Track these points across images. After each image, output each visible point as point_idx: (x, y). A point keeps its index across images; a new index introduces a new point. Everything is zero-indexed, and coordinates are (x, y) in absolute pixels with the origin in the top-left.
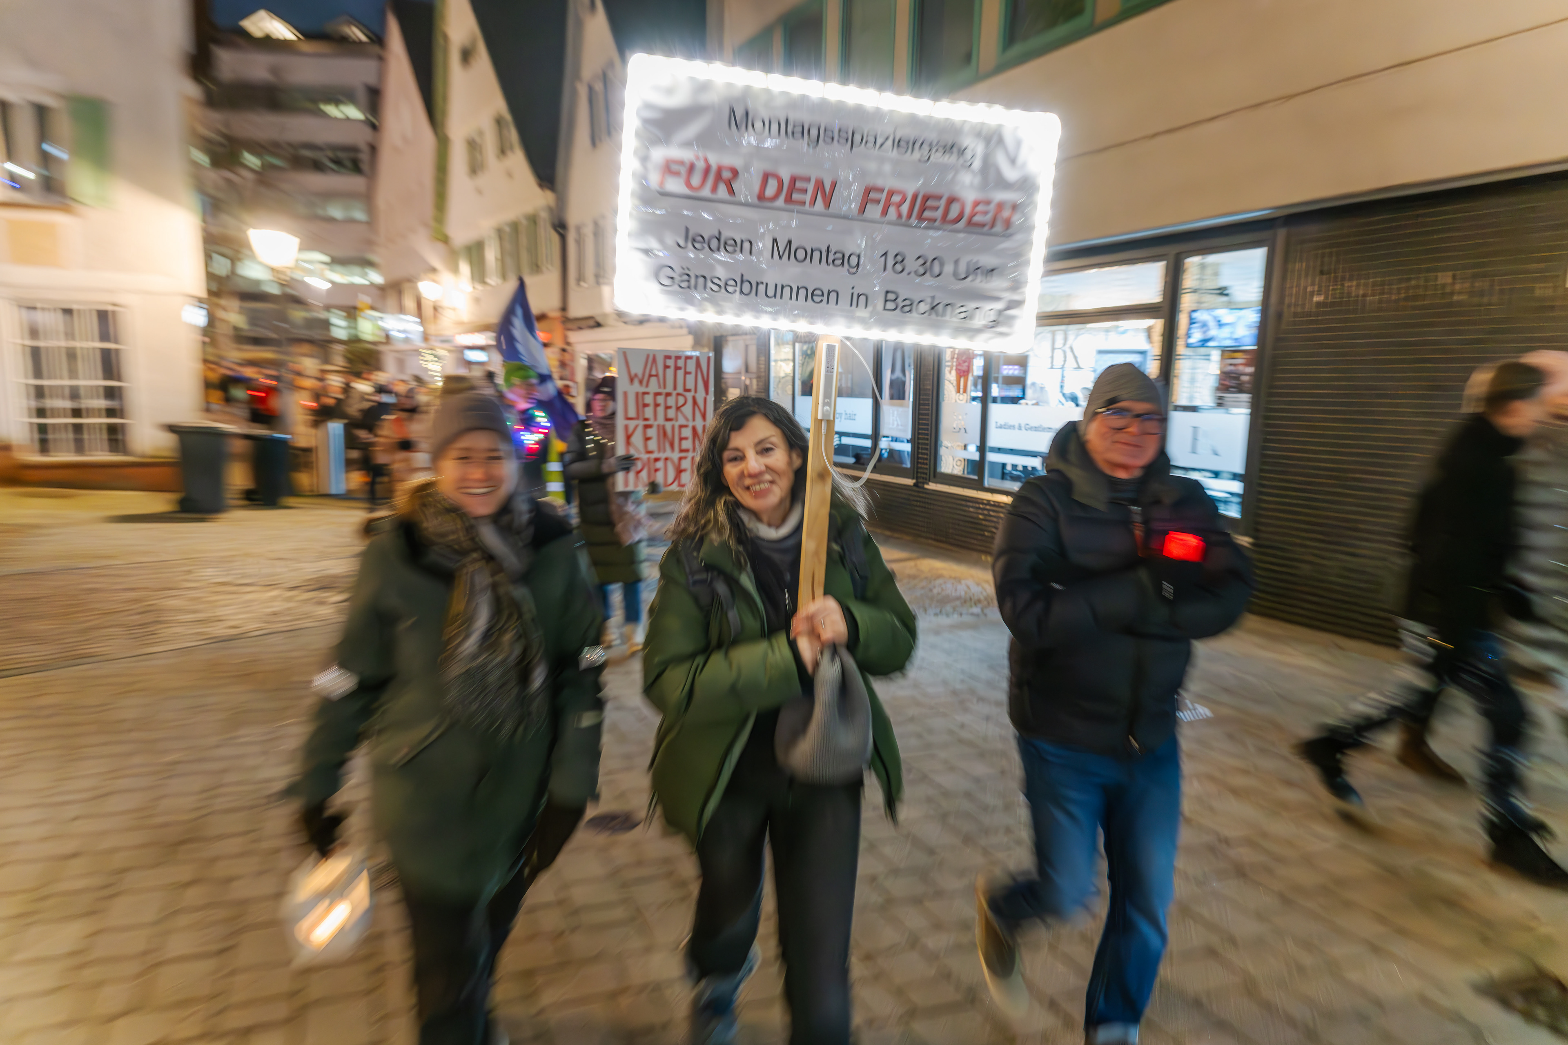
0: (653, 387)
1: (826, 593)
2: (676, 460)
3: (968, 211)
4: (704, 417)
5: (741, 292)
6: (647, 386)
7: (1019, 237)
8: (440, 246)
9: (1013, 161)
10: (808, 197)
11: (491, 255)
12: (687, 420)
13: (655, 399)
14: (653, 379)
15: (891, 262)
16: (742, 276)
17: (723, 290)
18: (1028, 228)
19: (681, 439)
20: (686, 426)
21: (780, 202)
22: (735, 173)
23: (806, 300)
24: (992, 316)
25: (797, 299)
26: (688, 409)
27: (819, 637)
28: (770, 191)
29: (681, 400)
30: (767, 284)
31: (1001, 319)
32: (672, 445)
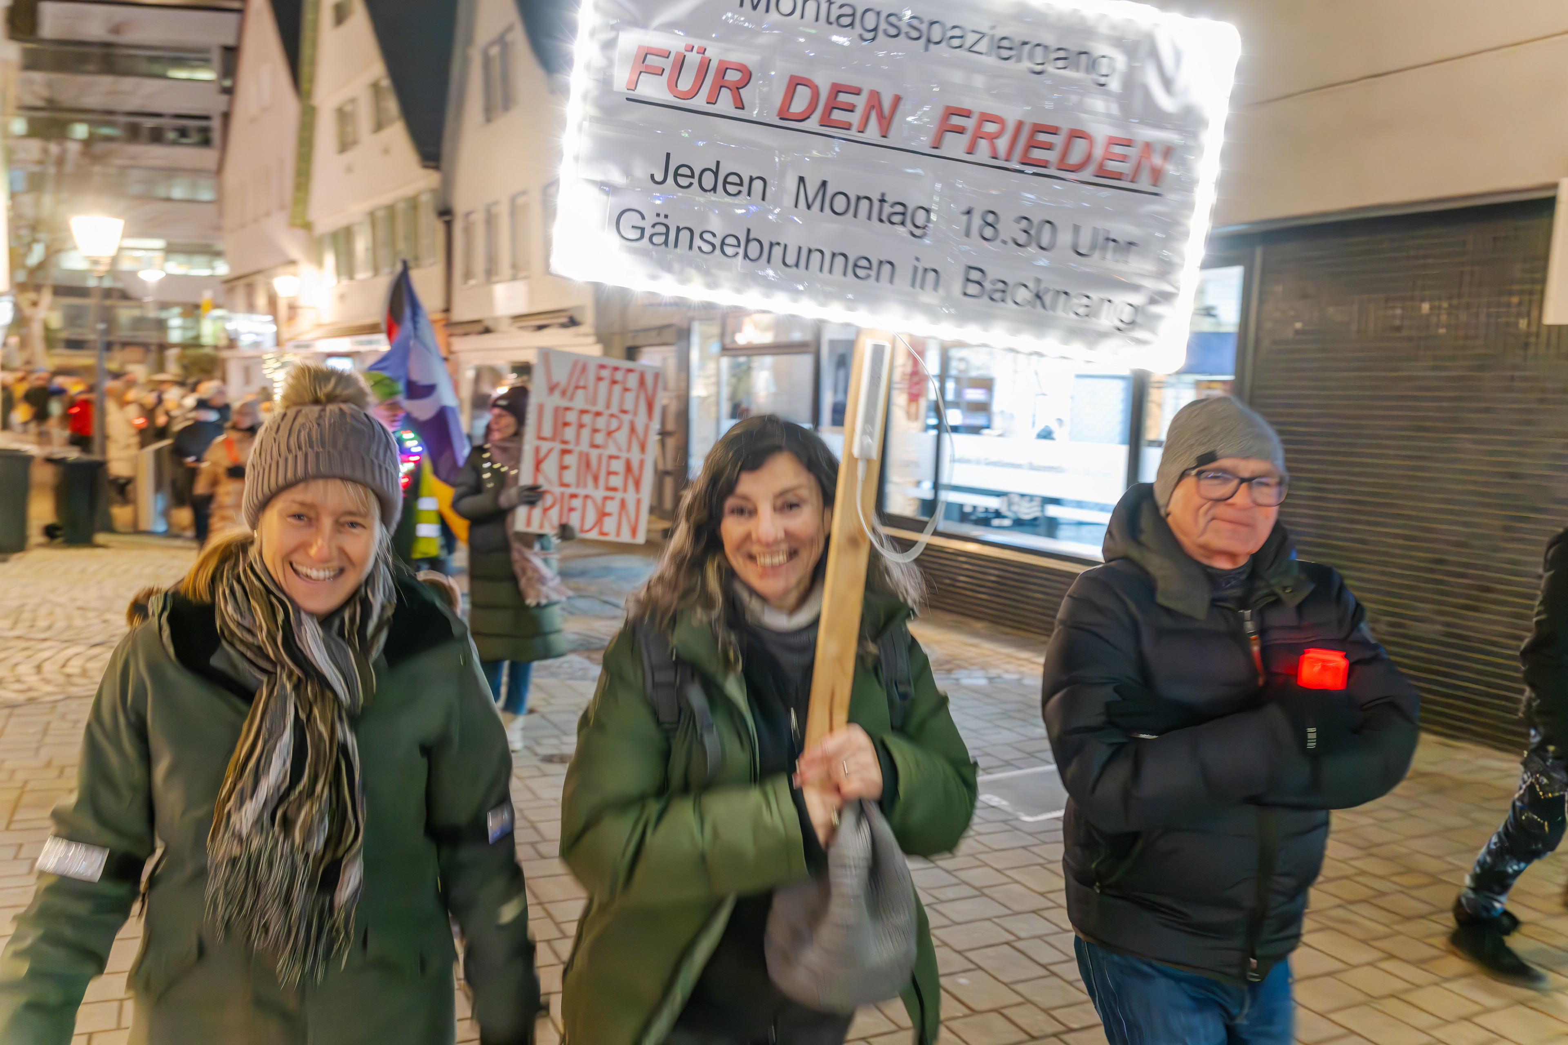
0: (580, 401)
1: (852, 719)
2: (599, 501)
3: (1098, 152)
4: (643, 448)
5: (746, 256)
6: (571, 399)
7: (1172, 197)
8: (301, 233)
9: (1167, 83)
10: (854, 118)
11: (361, 245)
12: (620, 449)
13: (579, 419)
14: (580, 393)
15: (977, 222)
16: (749, 231)
17: (718, 251)
18: (1187, 185)
19: (610, 473)
20: (617, 457)
21: (812, 124)
22: (747, 76)
23: (845, 274)
24: (1127, 314)
25: (831, 271)
26: (622, 436)
27: (838, 789)
28: (798, 106)
29: (614, 424)
30: (786, 246)
31: (1139, 320)
32: (596, 479)
